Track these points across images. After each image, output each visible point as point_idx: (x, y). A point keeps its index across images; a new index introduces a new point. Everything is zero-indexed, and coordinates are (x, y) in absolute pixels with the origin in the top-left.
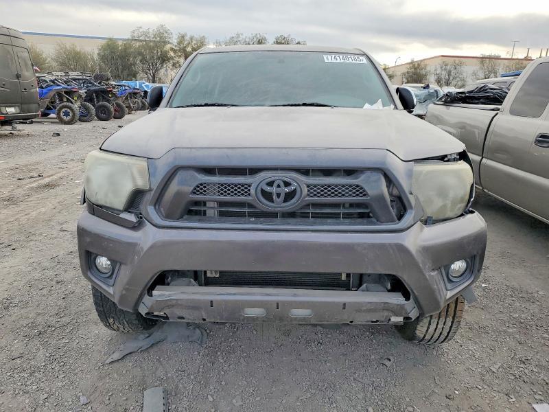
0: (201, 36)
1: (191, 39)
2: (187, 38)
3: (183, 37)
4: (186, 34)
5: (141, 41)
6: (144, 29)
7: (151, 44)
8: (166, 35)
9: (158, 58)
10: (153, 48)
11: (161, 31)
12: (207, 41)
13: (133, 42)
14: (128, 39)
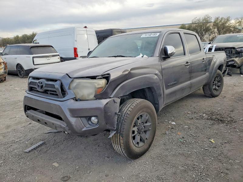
0: (228, 16)
1: (222, 19)
2: (220, 19)
3: (218, 18)
4: (219, 17)
5: (196, 23)
6: (198, 18)
7: (201, 24)
8: (208, 19)
9: (204, 30)
10: (202, 26)
11: (206, 17)
12: (230, 19)
13: (193, 24)
14: (191, 24)
